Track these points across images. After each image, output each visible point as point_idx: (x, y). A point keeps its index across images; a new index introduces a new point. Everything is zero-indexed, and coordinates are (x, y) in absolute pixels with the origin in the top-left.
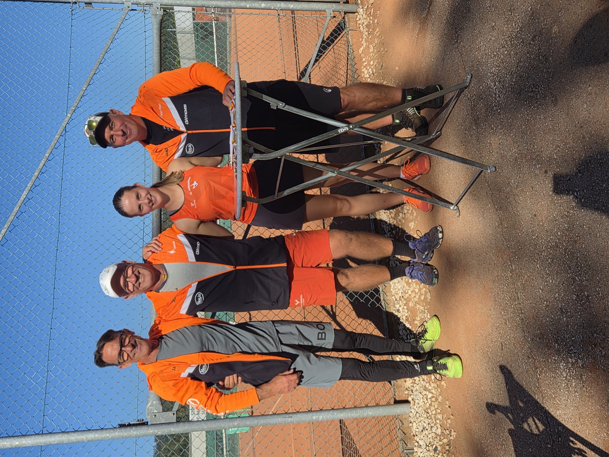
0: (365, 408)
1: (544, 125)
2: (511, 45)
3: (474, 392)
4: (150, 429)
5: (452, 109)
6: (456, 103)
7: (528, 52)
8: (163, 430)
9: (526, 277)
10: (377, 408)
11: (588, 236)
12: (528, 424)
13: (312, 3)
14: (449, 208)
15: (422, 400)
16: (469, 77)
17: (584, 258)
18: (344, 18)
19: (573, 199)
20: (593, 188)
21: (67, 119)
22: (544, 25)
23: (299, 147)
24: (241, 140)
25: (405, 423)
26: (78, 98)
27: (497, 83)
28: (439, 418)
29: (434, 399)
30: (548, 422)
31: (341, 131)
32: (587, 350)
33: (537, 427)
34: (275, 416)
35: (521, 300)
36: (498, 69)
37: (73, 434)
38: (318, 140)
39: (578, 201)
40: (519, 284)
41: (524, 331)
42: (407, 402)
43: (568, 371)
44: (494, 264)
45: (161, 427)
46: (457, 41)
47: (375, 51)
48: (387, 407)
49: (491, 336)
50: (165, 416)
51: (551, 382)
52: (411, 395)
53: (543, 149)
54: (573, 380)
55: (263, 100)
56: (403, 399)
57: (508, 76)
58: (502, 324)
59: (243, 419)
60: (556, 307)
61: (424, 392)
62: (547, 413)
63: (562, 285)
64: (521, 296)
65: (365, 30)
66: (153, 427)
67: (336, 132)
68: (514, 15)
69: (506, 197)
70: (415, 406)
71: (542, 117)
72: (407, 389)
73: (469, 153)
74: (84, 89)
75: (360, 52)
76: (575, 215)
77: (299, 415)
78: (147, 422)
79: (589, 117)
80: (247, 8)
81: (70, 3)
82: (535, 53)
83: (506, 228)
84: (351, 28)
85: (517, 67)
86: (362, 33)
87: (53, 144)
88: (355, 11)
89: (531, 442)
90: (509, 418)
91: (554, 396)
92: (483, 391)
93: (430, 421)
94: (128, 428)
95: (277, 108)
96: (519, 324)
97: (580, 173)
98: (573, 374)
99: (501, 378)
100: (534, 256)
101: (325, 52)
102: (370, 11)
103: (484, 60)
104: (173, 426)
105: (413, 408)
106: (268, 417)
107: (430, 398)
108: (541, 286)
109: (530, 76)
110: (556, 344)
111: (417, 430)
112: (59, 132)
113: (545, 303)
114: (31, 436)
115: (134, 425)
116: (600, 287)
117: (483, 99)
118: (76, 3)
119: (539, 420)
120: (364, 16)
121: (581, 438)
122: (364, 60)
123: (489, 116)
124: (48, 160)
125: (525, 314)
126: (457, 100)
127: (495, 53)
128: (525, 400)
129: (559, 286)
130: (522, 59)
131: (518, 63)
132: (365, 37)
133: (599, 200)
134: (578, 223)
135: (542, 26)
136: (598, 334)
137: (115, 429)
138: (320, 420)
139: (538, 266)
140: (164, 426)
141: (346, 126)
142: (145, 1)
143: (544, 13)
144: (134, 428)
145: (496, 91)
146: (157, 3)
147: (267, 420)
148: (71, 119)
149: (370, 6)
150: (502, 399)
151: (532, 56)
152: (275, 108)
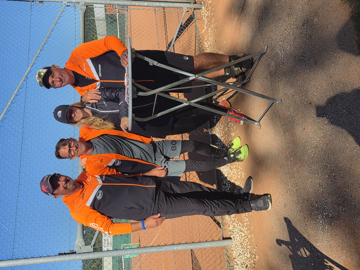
0: (205, 243)
1: (310, 75)
2: (290, 29)
3: (269, 233)
4: (77, 256)
5: (256, 66)
6: (258, 63)
7: (300, 33)
8: (85, 257)
9: (299, 165)
10: (213, 242)
11: (335, 141)
12: (300, 251)
13: (175, 3)
14: (254, 124)
15: (239, 237)
16: (266, 47)
17: (333, 154)
18: (193, 12)
19: (326, 119)
20: (337, 113)
21: (28, 71)
22: (309, 17)
23: (166, 88)
24: (131, 84)
25: (229, 251)
26: (35, 58)
27: (282, 51)
28: (249, 248)
29: (246, 237)
30: (312, 250)
31: (191, 79)
32: (334, 208)
33: (305, 253)
34: (152, 248)
35: (296, 178)
36: (283, 43)
37: (31, 259)
38: (178, 84)
39: (329, 120)
40: (295, 169)
41: (298, 196)
42: (230, 238)
43: (323, 220)
44: (281, 157)
45: (84, 255)
46: (259, 26)
47: (212, 31)
48: (219, 242)
49: (279, 199)
50: (86, 248)
51: (314, 227)
52: (232, 234)
53: (308, 90)
54: (326, 226)
55: (145, 60)
56: (228, 237)
57: (288, 47)
58: (285, 192)
59: (133, 249)
60: (316, 183)
61: (240, 233)
62: (311, 245)
63: (320, 169)
64: (296, 176)
65: (206, 19)
66: (79, 255)
67: (188, 79)
68: (292, 11)
69: (288, 118)
70: (235, 241)
71: (308, 71)
72: (230, 231)
73: (266, 92)
74: (38, 53)
75: (203, 33)
76: (327, 129)
77: (166, 247)
78: (76, 252)
79: (335, 71)
80: (136, 6)
81: (30, 1)
82: (304, 33)
83: (287, 136)
84: (197, 18)
85: (294, 41)
86: (204, 21)
87: (19, 86)
88: (200, 8)
89: (302, 262)
90: (289, 248)
91: (315, 235)
92: (274, 232)
93: (243, 249)
94: (64, 255)
95: (153, 65)
96: (295, 192)
97: (330, 104)
98: (326, 222)
99: (285, 224)
100: (304, 153)
101: (182, 32)
102: (209, 8)
103: (275, 38)
104: (91, 254)
105: (234, 242)
106: (148, 248)
107: (243, 236)
108: (308, 170)
109: (301, 47)
110: (317, 204)
111: (236, 255)
112: (23, 78)
113: (310, 180)
114: (5, 261)
115: (68, 254)
116: (342, 171)
117: (274, 60)
118: (33, 1)
119: (307, 249)
120: (205, 11)
121: (331, 259)
122: (205, 37)
123: (277, 70)
124: (16, 95)
125: (298, 186)
126: (259, 61)
127: (281, 34)
128: (298, 237)
129: (318, 170)
130: (297, 37)
131: (294, 39)
132: (206, 24)
133: (341, 120)
134: (329, 133)
135: (308, 18)
136: (340, 198)
137: (56, 256)
138: (179, 249)
139: (306, 158)
140: (86, 254)
141: (194, 76)
142: (75, 1)
143: (310, 10)
144: (68, 255)
145: (282, 55)
146: (82, 2)
147: (147, 250)
148: (30, 71)
149: (209, 5)
150: (286, 237)
151: (302, 35)
152: (152, 65)
